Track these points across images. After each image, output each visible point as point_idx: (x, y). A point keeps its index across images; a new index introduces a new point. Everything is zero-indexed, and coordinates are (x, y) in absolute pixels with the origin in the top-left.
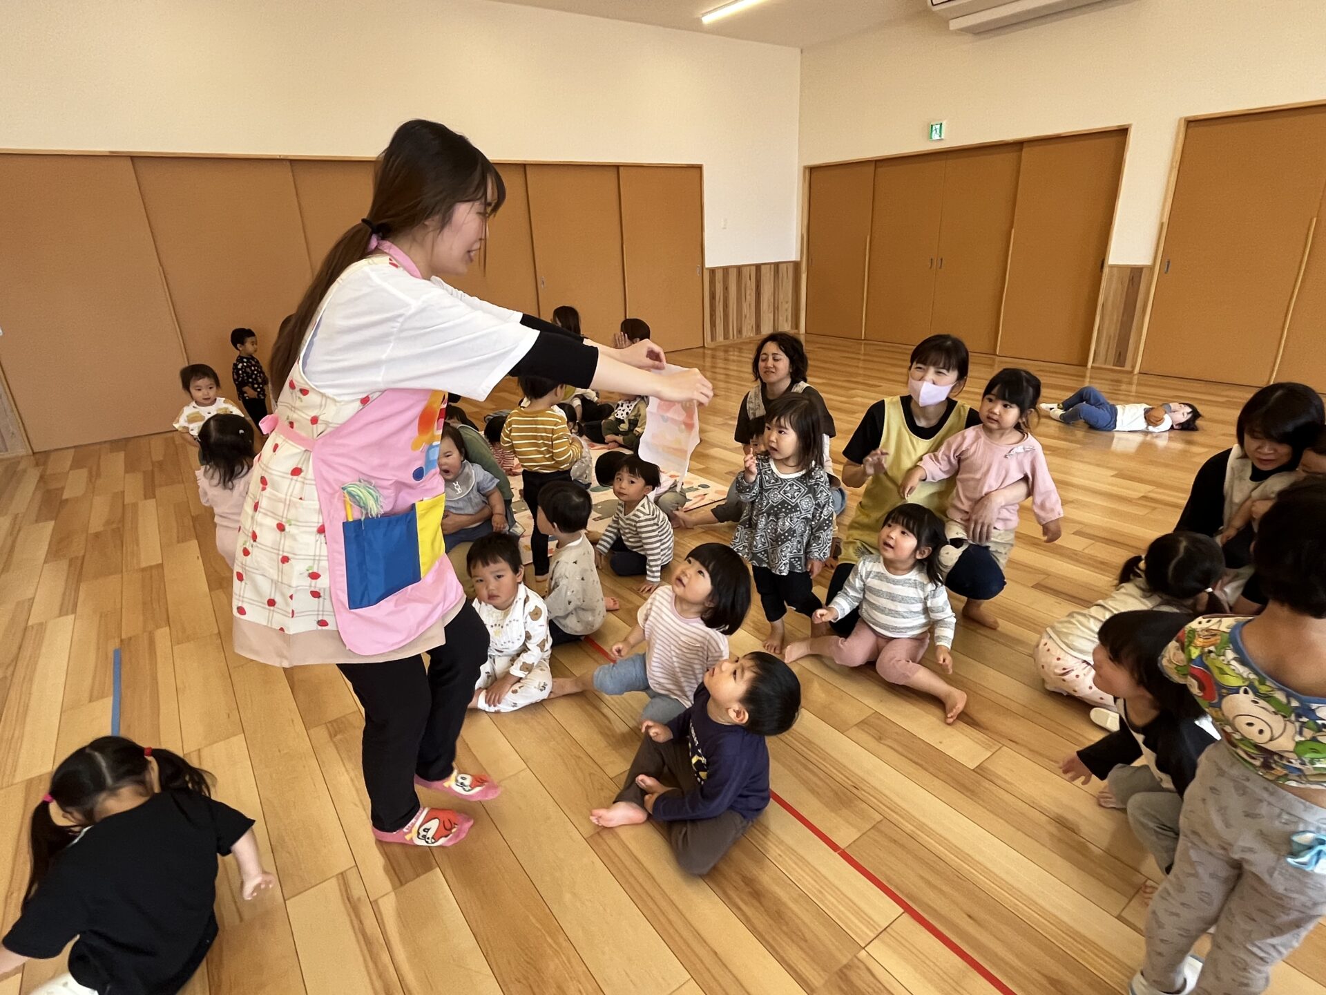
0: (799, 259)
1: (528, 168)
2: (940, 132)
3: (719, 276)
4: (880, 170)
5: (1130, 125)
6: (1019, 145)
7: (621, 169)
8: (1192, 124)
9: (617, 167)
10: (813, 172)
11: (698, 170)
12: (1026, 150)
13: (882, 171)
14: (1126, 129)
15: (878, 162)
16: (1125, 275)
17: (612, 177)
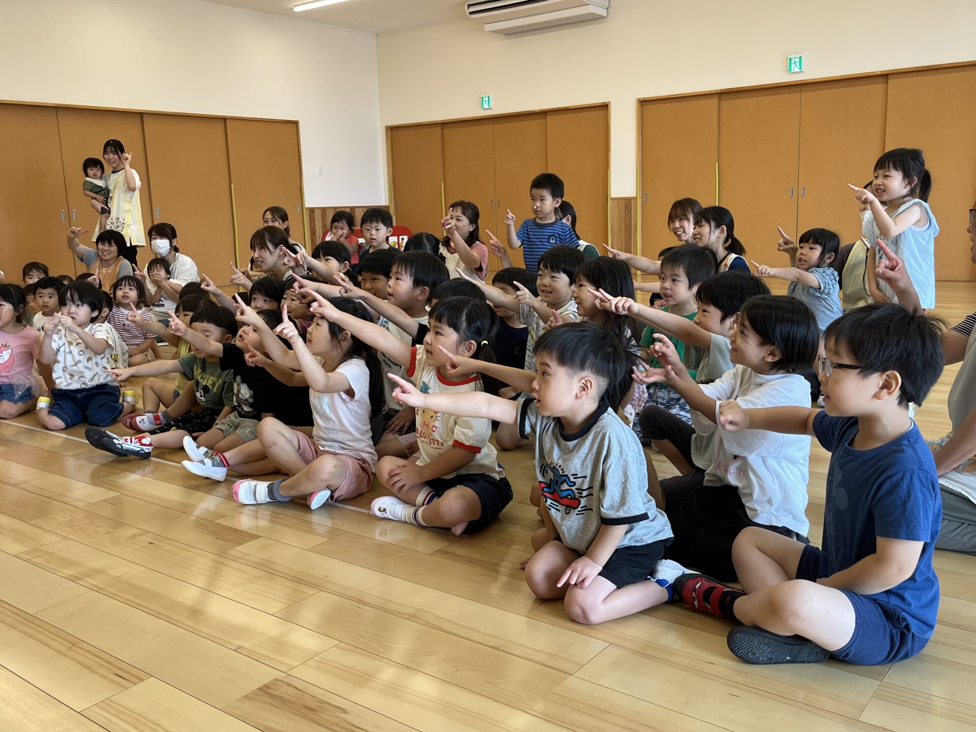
0: (388, 204)
1: (144, 115)
2: (489, 103)
3: (318, 215)
4: (446, 131)
5: (610, 102)
6: (543, 114)
7: (228, 121)
8: (644, 103)
9: (224, 119)
10: (393, 131)
11: (295, 125)
12: (549, 118)
13: (448, 131)
14: (607, 105)
15: (444, 125)
16: (622, 206)
17: (220, 127)
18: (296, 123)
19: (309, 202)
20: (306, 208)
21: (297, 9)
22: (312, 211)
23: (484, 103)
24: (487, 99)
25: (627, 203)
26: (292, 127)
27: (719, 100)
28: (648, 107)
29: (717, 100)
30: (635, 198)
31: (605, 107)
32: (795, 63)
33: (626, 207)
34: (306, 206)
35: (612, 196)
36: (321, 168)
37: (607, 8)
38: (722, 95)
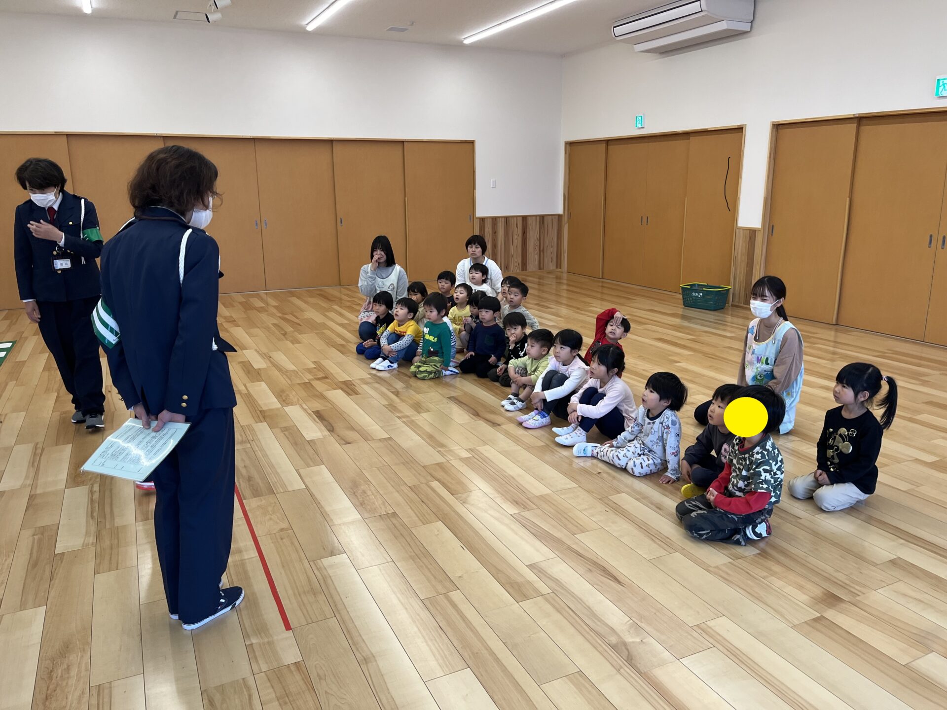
0: (561, 213)
1: (335, 143)
2: (642, 122)
3: (488, 224)
5: (745, 125)
6: (687, 135)
7: (405, 144)
8: (780, 127)
9: (402, 142)
10: (570, 146)
11: (472, 144)
12: (693, 139)
13: (614, 148)
14: (742, 128)
15: (608, 142)
16: (747, 235)
17: (400, 147)
18: (472, 143)
19: (480, 212)
20: (478, 218)
21: (467, 42)
22: (483, 220)
23: (638, 122)
24: (640, 118)
25: (752, 233)
26: (468, 146)
27: (858, 125)
28: (782, 131)
29: (855, 125)
30: (759, 230)
31: (740, 129)
32: (944, 86)
33: (750, 238)
34: (477, 216)
35: (739, 226)
36: (495, 182)
37: (751, 22)
38: (861, 120)
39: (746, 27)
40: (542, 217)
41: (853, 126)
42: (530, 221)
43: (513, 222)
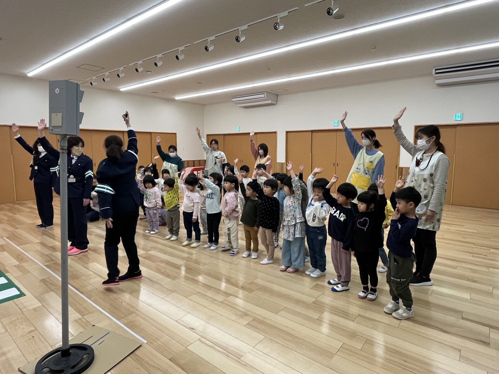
7: (152, 134)
8: (288, 132)
9: (151, 133)
10: (209, 136)
12: (258, 135)
13: (226, 137)
14: (276, 132)
15: (224, 135)
16: (280, 165)
17: (149, 135)
18: (175, 134)
21: (176, 99)
23: (238, 129)
25: (282, 164)
26: (174, 135)
27: (312, 133)
28: (289, 134)
30: (284, 163)
32: (336, 123)
33: (282, 166)
35: (277, 162)
36: (183, 148)
37: (277, 101)
38: (312, 131)
39: (275, 103)
40: (200, 161)
41: (311, 133)
42: (196, 162)
43: (190, 162)
